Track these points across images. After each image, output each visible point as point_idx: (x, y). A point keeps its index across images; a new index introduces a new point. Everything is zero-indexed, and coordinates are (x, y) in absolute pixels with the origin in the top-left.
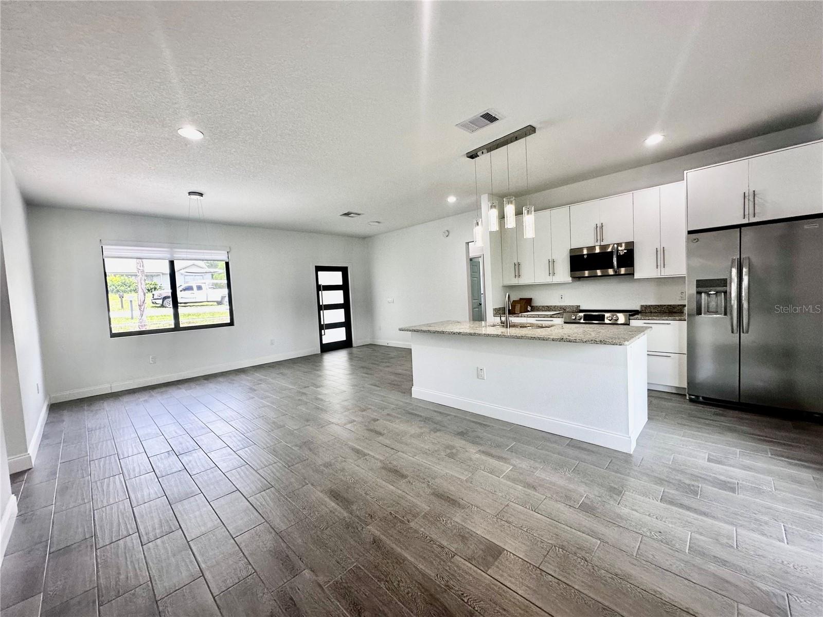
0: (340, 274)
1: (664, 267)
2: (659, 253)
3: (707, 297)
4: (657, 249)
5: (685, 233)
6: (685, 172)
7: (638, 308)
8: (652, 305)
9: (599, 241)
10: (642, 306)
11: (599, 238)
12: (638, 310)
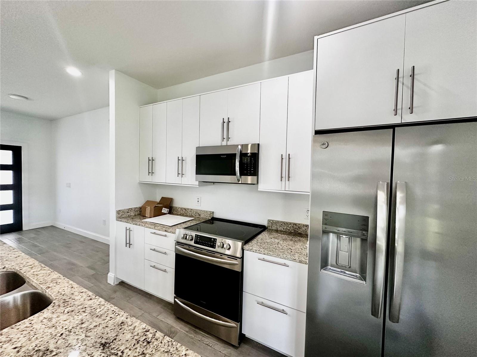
0: (10, 153)
1: (289, 180)
2: (284, 161)
3: (336, 240)
4: (282, 155)
5: (311, 133)
6: (316, 38)
7: (265, 223)
8: (278, 221)
9: (225, 140)
10: (269, 221)
11: (225, 137)
12: (265, 226)
